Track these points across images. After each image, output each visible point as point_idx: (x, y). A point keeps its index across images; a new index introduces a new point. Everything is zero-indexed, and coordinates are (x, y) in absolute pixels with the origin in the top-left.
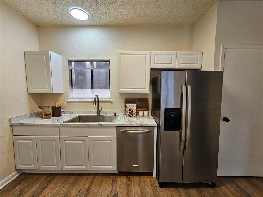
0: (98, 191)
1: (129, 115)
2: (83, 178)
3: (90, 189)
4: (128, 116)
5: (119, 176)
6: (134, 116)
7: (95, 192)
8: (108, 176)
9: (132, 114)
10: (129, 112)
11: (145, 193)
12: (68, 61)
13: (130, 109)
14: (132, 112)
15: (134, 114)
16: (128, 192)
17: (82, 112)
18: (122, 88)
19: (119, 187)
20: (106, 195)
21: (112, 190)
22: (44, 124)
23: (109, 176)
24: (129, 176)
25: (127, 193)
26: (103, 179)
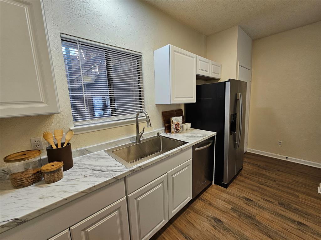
0: (199, 231)
1: (176, 131)
2: (164, 238)
3: (190, 237)
4: (174, 132)
5: (191, 204)
6: (180, 131)
7: (199, 234)
8: (185, 213)
9: (179, 130)
10: (176, 128)
11: (226, 199)
12: (61, 37)
13: (176, 124)
14: (179, 127)
15: (180, 128)
16: (217, 208)
17: (107, 144)
18: (176, 97)
19: (208, 211)
20: (210, 226)
21: (207, 219)
22: (94, 186)
23: (185, 211)
24: (199, 198)
25: (218, 210)
26: (185, 219)
